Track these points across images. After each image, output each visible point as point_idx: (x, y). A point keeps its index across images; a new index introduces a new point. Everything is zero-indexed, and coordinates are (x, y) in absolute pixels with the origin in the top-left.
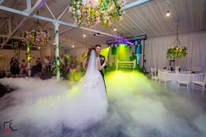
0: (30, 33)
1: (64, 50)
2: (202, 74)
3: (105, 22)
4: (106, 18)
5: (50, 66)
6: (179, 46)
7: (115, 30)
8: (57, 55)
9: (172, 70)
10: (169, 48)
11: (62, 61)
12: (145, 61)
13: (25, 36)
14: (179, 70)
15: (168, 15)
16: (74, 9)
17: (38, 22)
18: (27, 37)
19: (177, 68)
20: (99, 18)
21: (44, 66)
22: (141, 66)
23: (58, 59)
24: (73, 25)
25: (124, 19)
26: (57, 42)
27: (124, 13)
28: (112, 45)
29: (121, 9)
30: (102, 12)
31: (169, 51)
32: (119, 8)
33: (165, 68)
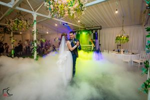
0: (13, 21)
1: (41, 35)
2: (139, 54)
3: (71, 15)
4: (72, 12)
5: (29, 47)
6: (124, 35)
7: (79, 21)
8: (35, 38)
9: (119, 51)
10: (117, 36)
11: (39, 43)
12: (100, 45)
13: (9, 23)
14: (124, 51)
15: (117, 12)
16: (48, 4)
17: (20, 13)
18: (11, 24)
19: (122, 50)
20: (67, 12)
21: (24, 47)
22: (97, 49)
23: (36, 41)
24: (47, 17)
25: (85, 14)
26: (35, 29)
27: (85, 9)
28: (77, 33)
29: (84, 6)
30: (69, 8)
31: (117, 38)
32: (82, 5)
33: (114, 50)
